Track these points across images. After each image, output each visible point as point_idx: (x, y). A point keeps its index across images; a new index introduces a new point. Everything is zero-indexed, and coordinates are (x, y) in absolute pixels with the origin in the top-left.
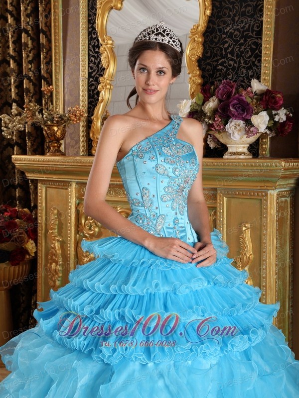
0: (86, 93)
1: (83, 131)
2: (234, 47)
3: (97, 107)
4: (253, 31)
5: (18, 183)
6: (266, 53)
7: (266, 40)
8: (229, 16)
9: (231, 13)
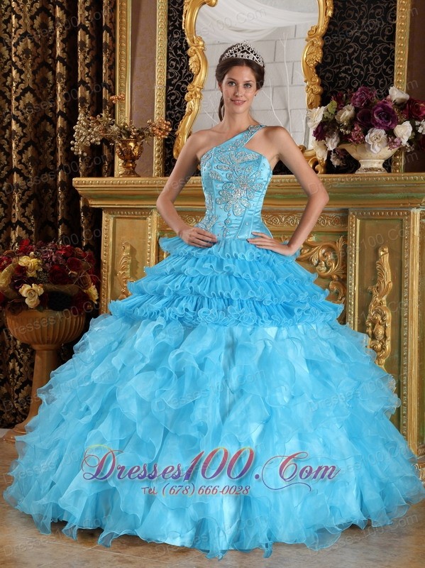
0: (164, 104)
1: (158, 151)
2: (360, 53)
3: (184, 120)
4: (383, 35)
5: (63, 218)
6: (399, 60)
7: (400, 46)
8: (355, 18)
9: (356, 15)
